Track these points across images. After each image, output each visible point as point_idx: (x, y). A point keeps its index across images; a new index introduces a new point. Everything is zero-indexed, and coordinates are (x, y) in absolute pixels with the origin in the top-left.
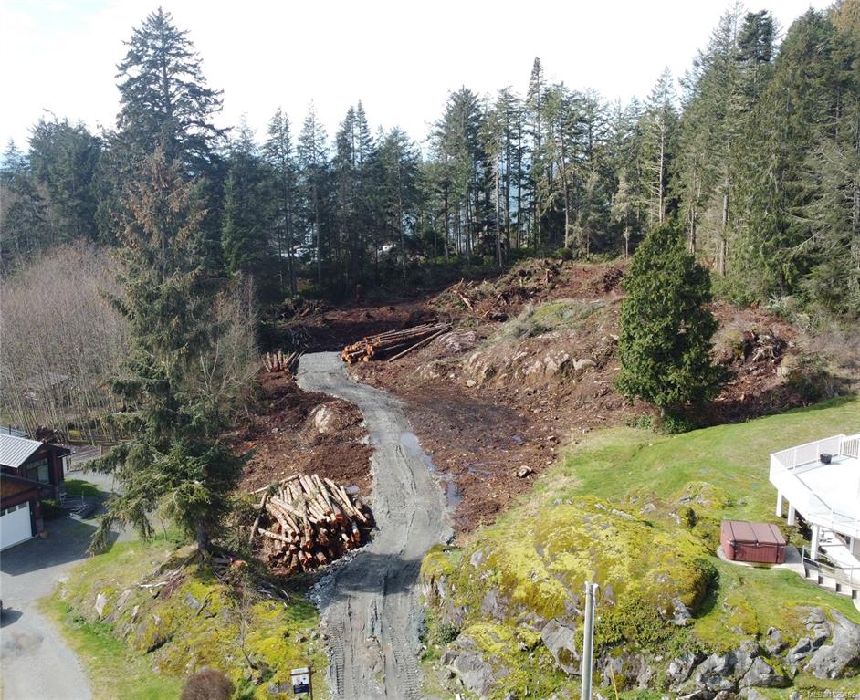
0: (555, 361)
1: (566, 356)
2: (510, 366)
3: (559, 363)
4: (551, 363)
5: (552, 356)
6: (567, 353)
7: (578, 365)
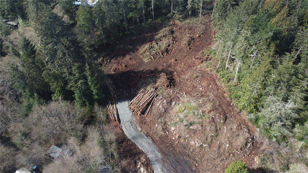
0: (198, 144)
1: (201, 143)
2: (185, 138)
3: (200, 145)
4: (197, 144)
5: (197, 142)
6: (201, 142)
7: (204, 146)
